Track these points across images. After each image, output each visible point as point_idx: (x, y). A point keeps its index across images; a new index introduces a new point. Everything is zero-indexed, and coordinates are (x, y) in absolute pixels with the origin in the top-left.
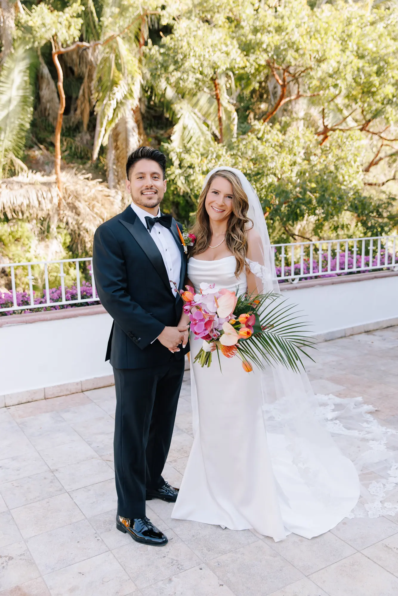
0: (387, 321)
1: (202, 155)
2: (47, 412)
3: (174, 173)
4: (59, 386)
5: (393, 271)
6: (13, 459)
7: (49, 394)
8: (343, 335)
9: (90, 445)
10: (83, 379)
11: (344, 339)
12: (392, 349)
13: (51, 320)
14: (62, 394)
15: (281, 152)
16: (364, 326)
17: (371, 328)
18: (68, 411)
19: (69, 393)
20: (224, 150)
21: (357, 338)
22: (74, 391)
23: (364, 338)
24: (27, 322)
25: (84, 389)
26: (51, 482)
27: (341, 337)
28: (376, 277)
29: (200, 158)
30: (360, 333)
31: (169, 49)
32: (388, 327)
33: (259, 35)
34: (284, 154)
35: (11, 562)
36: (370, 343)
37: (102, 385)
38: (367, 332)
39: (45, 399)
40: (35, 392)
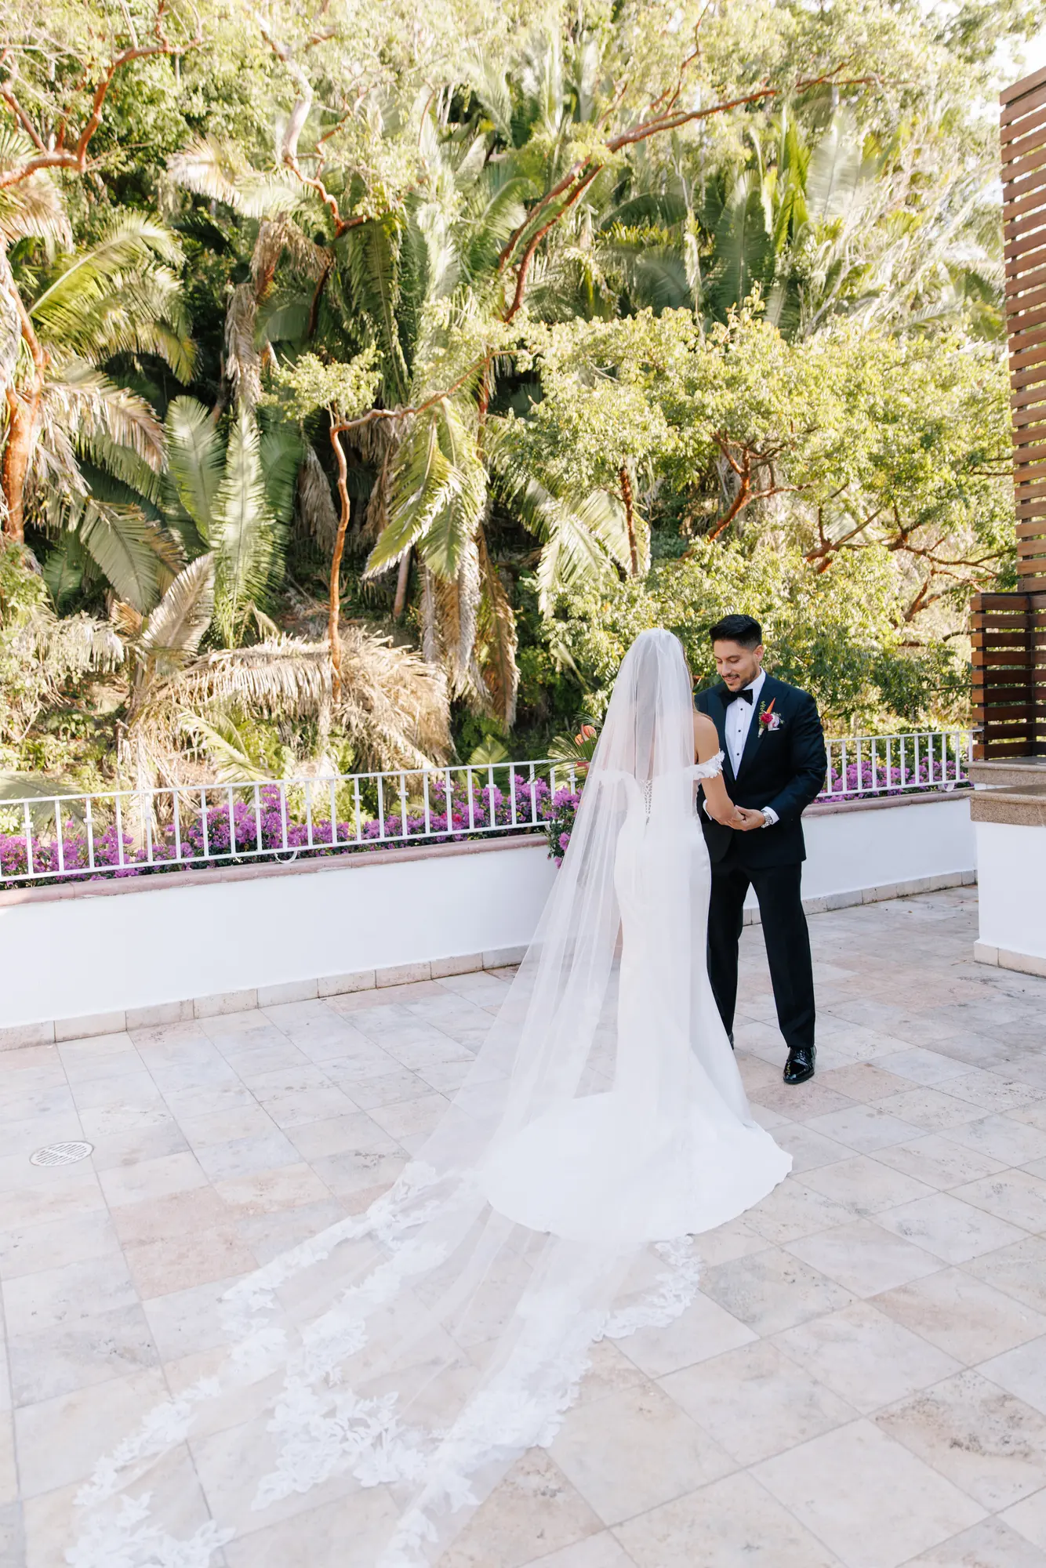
0: (938, 877)
1: (604, 597)
2: (383, 1004)
3: (554, 629)
4: (396, 968)
5: (944, 791)
6: (350, 1057)
7: (383, 980)
8: (860, 900)
9: (460, 1042)
10: (433, 959)
11: (860, 908)
12: (944, 921)
13: (387, 862)
14: (401, 982)
15: (743, 589)
16: (896, 886)
17: (908, 890)
18: (416, 1003)
19: (411, 980)
20: (643, 588)
21: (883, 905)
22: (420, 978)
23: (896, 905)
24: (353, 866)
25: (434, 976)
26: (414, 1082)
27: (856, 905)
28: (912, 802)
29: (599, 603)
30: (890, 899)
31: (543, 421)
32: (940, 889)
33: (698, 393)
34: (748, 592)
35: (383, 1160)
36: (906, 913)
37: (462, 970)
38: (903, 897)
39: (376, 987)
40: (362, 977)
